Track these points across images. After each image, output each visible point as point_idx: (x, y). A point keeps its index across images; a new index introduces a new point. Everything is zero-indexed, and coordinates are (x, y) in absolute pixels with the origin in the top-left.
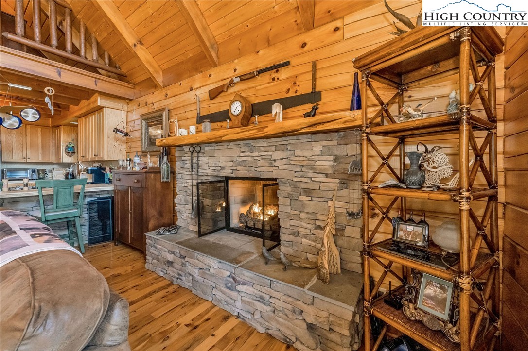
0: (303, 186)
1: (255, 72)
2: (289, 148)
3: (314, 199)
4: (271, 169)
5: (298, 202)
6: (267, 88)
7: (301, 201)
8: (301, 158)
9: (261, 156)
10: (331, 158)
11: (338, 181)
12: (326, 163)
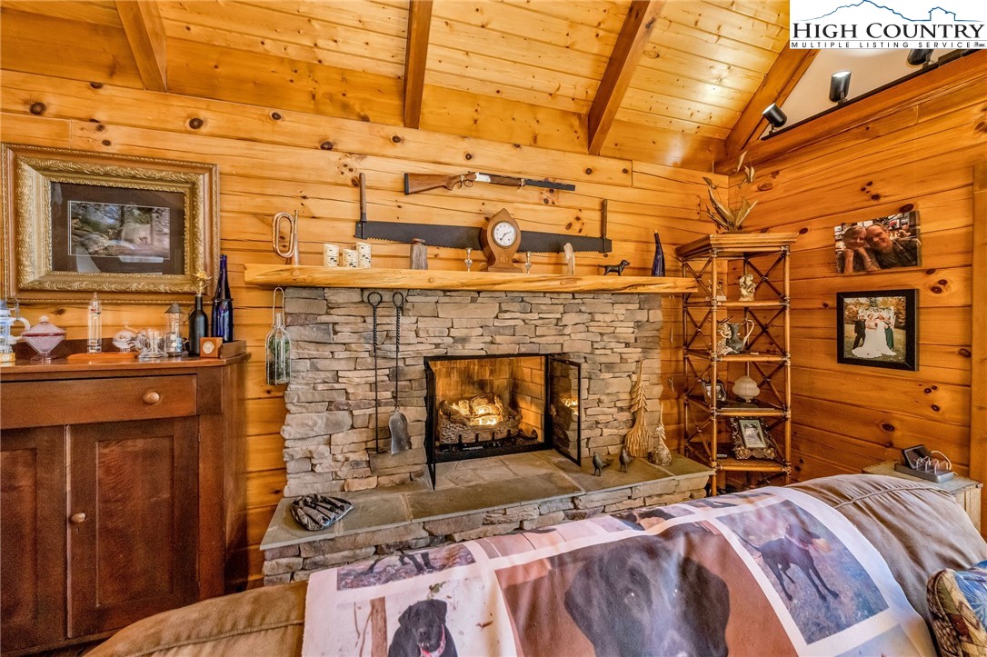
0: (604, 360)
1: (523, 180)
2: (583, 309)
3: (617, 375)
4: (560, 339)
5: (600, 382)
6: (534, 210)
7: (603, 379)
8: (602, 324)
9: (543, 318)
10: (632, 324)
11: (640, 350)
12: (626, 330)
